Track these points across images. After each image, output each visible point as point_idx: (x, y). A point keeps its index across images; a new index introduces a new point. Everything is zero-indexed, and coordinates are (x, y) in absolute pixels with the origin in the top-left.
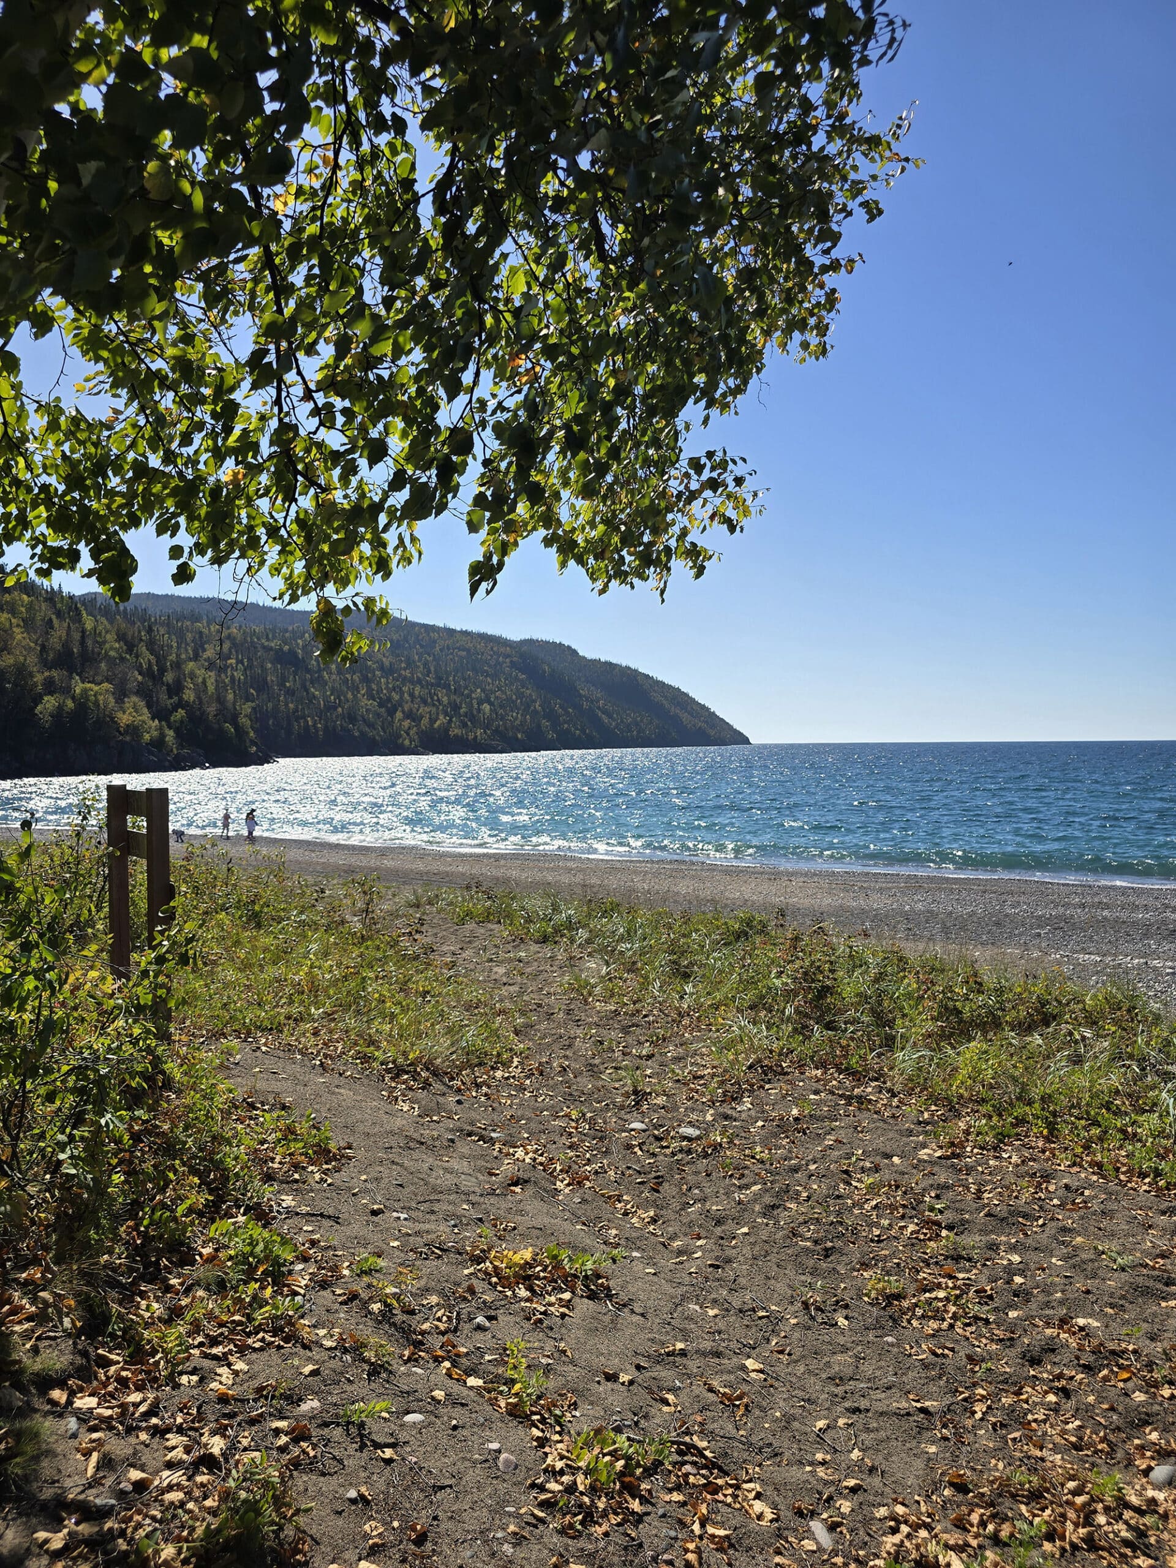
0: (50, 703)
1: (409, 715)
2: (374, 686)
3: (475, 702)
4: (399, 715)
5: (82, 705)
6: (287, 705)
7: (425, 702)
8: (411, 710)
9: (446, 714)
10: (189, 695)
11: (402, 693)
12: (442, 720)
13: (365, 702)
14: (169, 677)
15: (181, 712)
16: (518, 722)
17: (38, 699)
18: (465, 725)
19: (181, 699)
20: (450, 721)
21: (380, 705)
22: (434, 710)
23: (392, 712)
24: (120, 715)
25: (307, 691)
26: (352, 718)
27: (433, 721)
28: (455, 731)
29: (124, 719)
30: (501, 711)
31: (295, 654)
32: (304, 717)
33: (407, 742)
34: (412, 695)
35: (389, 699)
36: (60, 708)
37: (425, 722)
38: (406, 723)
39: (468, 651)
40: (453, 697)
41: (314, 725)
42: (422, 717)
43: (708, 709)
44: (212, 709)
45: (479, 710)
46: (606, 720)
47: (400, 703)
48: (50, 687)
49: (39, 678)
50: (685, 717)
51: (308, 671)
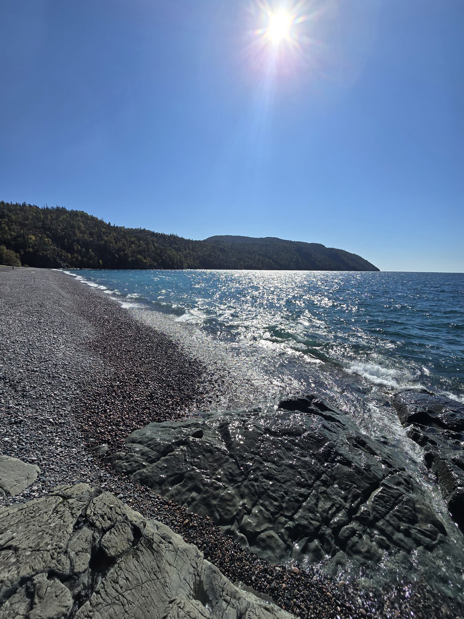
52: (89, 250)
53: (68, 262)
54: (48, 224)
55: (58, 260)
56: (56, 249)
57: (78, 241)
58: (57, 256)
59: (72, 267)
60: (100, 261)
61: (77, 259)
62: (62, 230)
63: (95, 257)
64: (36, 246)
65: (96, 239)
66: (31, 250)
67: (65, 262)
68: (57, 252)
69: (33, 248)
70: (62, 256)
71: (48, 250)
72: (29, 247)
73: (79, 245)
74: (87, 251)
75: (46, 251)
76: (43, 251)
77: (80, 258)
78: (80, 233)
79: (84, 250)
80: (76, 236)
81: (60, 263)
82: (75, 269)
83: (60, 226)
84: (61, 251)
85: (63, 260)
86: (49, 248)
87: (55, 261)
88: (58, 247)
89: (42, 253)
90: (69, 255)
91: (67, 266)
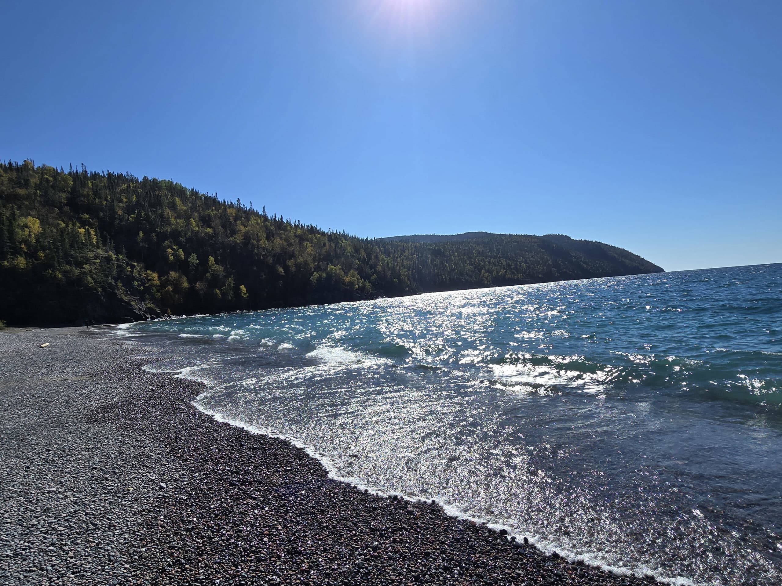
0: (316, 275)
1: (488, 271)
2: (473, 260)
3: (518, 263)
4: (483, 271)
5: (330, 276)
6: (434, 271)
7: (495, 265)
8: (489, 268)
9: (504, 269)
10: (379, 268)
11: (485, 262)
12: (503, 271)
13: (468, 267)
14: (371, 262)
15: (375, 275)
16: (540, 270)
17: (311, 274)
18: (513, 273)
19: (375, 270)
20: (506, 272)
21: (475, 268)
22: (498, 268)
23: (480, 270)
24: (345, 278)
25: (443, 264)
26: (461, 274)
27: (498, 273)
28: (509, 276)
29: (347, 279)
30: (532, 266)
31: (440, 250)
32: (441, 275)
33: (486, 282)
34: (489, 262)
35: (479, 265)
36: (320, 276)
37: (495, 273)
38: (486, 274)
39: (518, 242)
40: (508, 261)
41: (445, 278)
42: (493, 271)
43: (640, 257)
44: (389, 273)
45: (520, 266)
46: (585, 266)
47: (484, 266)
48: (317, 268)
49: (312, 265)
50: (627, 262)
51: (445, 256)
52: (207, 260)
53: (153, 299)
54: (87, 196)
55: (121, 292)
56: (114, 257)
57: (175, 236)
58: (116, 280)
59: (164, 312)
60: (243, 287)
61: (176, 284)
62: (129, 210)
63: (226, 277)
64: (43, 249)
65: (220, 229)
66: (22, 262)
67: (143, 299)
68: (119, 266)
69: (31, 255)
70: (134, 279)
71: (88, 261)
72: (17, 252)
73: (181, 246)
74: (204, 261)
75: (79, 265)
76: (68, 263)
77: (186, 285)
78: (177, 217)
79: (194, 259)
80: (169, 224)
81: (128, 303)
82: (174, 318)
83: (121, 201)
84: (128, 265)
85: (134, 292)
86: (91, 255)
87: (112, 296)
88: (117, 252)
89: (65, 273)
90: (155, 275)
91: (150, 311)
